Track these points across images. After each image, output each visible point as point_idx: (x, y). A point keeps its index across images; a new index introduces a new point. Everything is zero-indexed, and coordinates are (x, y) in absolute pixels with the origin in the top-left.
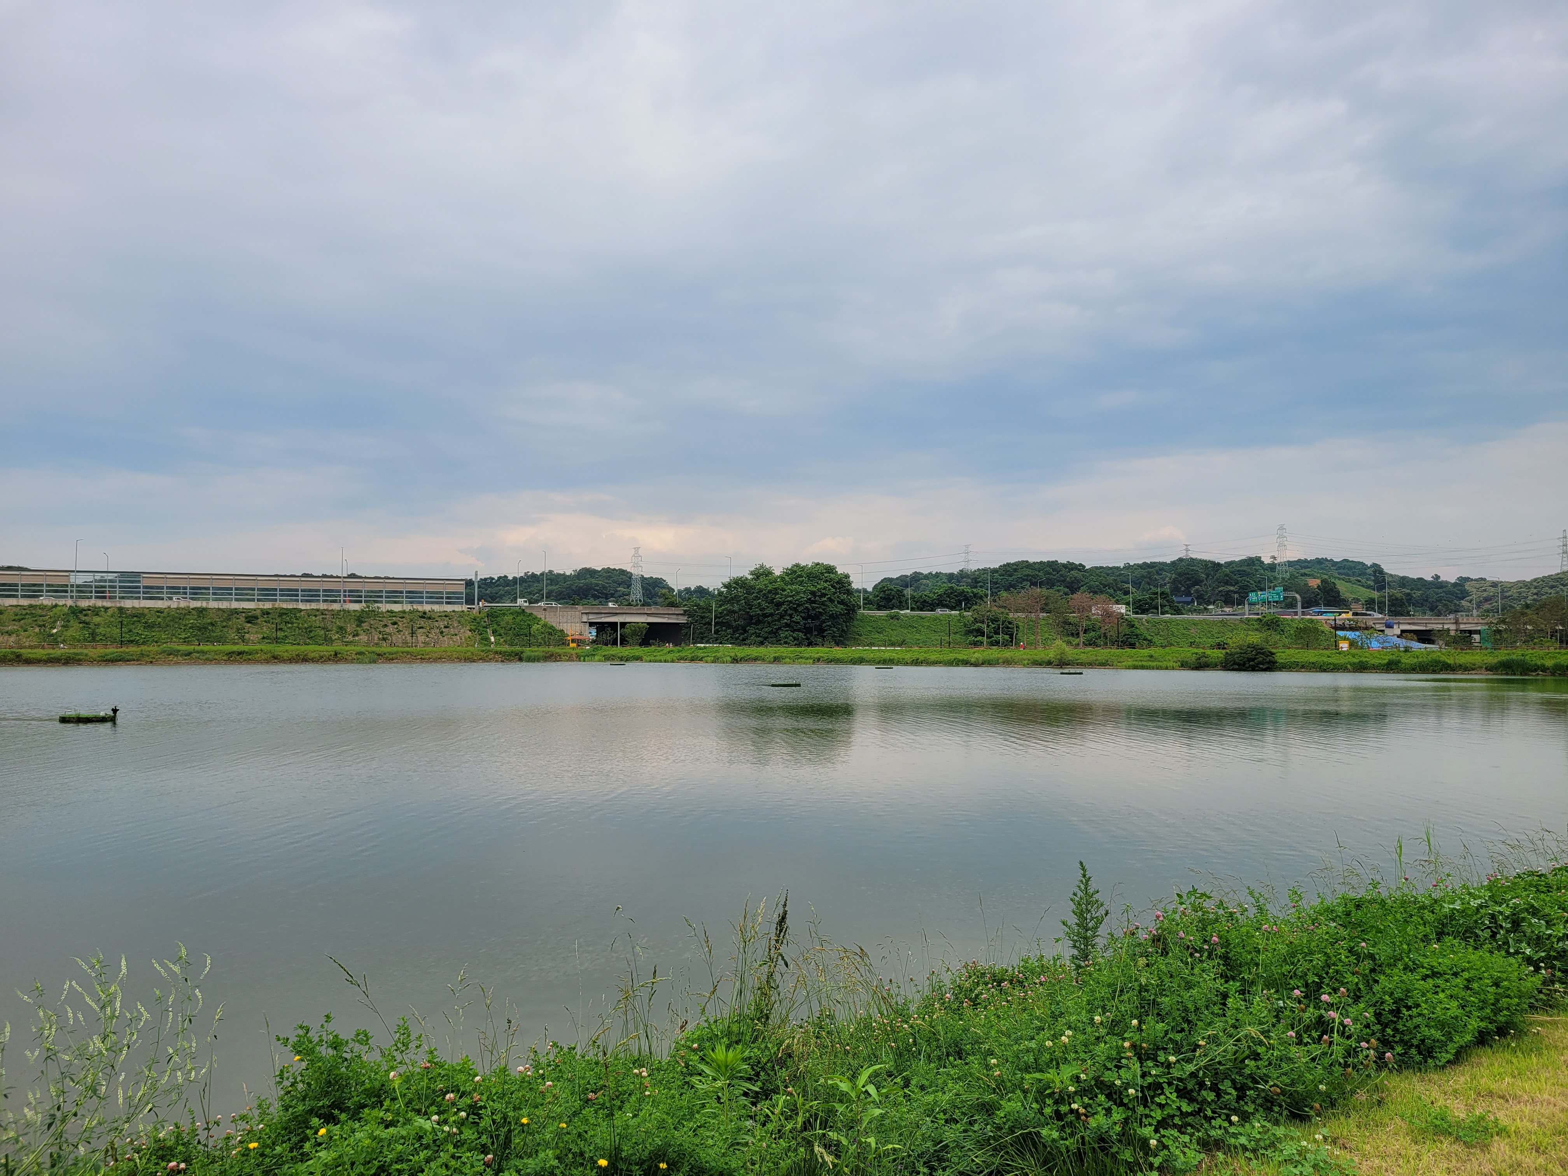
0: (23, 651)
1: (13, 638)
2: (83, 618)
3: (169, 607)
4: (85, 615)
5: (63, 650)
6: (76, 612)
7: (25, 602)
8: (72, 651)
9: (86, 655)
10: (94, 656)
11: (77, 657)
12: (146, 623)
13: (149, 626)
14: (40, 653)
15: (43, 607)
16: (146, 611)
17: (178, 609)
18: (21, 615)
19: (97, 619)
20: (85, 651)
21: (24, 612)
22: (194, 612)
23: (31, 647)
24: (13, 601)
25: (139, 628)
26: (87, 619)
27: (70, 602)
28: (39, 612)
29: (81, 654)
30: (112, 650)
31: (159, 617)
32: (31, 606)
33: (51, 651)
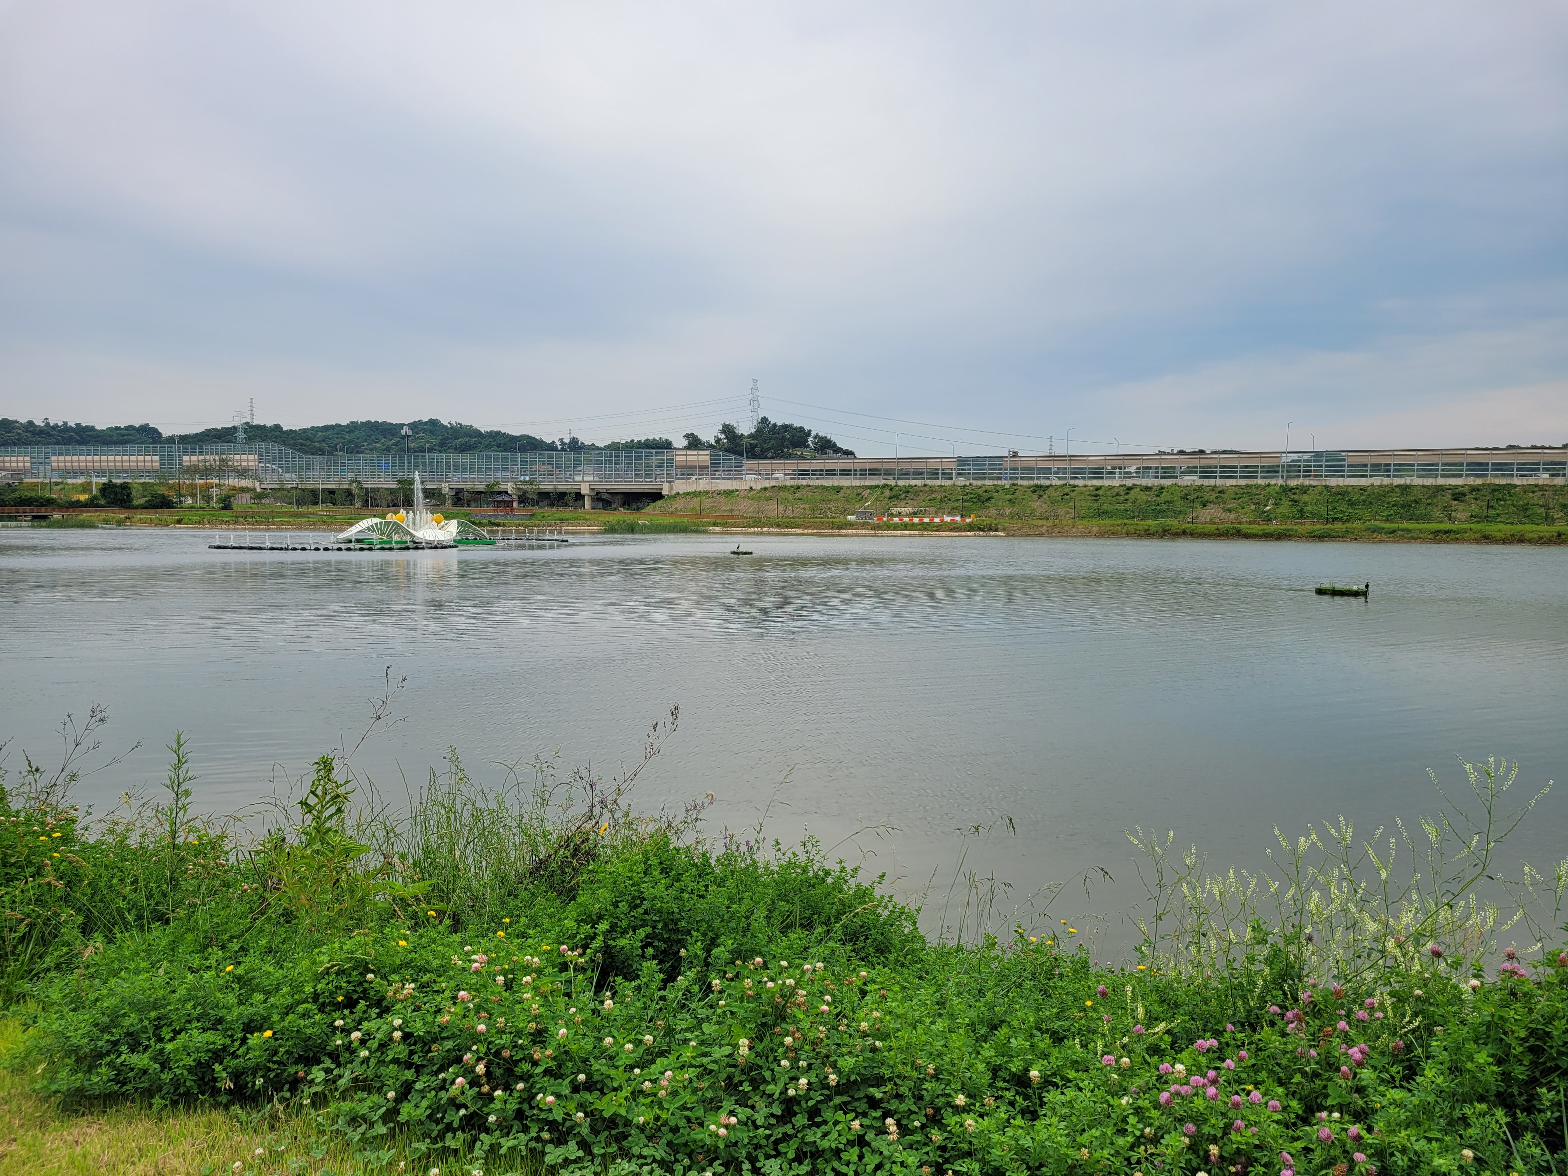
0: (1242, 526)
1: (1233, 516)
2: (1292, 496)
3: (1372, 485)
4: (1294, 494)
5: (1275, 526)
6: (1287, 490)
7: (1243, 482)
8: (1284, 527)
9: (1296, 531)
10: (1303, 532)
11: (1288, 533)
12: (1350, 500)
13: (1352, 504)
14: (1256, 528)
15: (1257, 487)
16: (1350, 489)
17: (1381, 486)
18: (1241, 493)
19: (1305, 498)
20: (1295, 528)
21: (1242, 491)
22: (1397, 490)
23: (1250, 523)
24: (1233, 482)
25: (1343, 506)
26: (1296, 497)
27: (1280, 482)
28: (1254, 491)
29: (1292, 530)
30: (1318, 527)
31: (1362, 494)
32: (1248, 486)
33: (1265, 527)
